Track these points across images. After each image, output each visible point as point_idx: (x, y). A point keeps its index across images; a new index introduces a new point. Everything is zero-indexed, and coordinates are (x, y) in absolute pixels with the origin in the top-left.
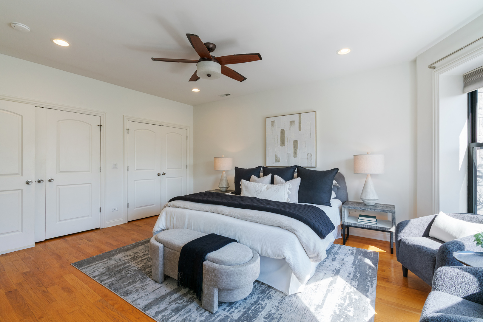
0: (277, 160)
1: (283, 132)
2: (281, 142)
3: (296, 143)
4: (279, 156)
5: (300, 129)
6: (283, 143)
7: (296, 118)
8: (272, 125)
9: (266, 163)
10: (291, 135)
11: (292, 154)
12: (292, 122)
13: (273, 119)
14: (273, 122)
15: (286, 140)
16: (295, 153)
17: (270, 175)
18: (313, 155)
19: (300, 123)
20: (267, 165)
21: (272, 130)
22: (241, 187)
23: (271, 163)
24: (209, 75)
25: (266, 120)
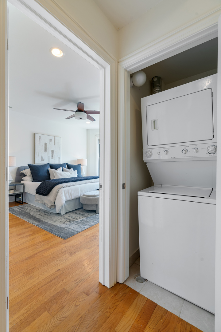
0: (42, 160)
1: (46, 144)
3: (53, 151)
4: (43, 158)
5: (55, 145)
6: (46, 150)
7: (53, 138)
8: (39, 139)
9: (34, 162)
10: (50, 147)
11: (51, 157)
12: (51, 140)
13: (40, 135)
14: (40, 137)
15: (47, 149)
16: (52, 156)
17: (61, 167)
18: (60, 158)
19: (55, 141)
20: (36, 163)
21: (39, 142)
22: (54, 175)
23: (38, 162)
24: (81, 118)
25: (34, 134)
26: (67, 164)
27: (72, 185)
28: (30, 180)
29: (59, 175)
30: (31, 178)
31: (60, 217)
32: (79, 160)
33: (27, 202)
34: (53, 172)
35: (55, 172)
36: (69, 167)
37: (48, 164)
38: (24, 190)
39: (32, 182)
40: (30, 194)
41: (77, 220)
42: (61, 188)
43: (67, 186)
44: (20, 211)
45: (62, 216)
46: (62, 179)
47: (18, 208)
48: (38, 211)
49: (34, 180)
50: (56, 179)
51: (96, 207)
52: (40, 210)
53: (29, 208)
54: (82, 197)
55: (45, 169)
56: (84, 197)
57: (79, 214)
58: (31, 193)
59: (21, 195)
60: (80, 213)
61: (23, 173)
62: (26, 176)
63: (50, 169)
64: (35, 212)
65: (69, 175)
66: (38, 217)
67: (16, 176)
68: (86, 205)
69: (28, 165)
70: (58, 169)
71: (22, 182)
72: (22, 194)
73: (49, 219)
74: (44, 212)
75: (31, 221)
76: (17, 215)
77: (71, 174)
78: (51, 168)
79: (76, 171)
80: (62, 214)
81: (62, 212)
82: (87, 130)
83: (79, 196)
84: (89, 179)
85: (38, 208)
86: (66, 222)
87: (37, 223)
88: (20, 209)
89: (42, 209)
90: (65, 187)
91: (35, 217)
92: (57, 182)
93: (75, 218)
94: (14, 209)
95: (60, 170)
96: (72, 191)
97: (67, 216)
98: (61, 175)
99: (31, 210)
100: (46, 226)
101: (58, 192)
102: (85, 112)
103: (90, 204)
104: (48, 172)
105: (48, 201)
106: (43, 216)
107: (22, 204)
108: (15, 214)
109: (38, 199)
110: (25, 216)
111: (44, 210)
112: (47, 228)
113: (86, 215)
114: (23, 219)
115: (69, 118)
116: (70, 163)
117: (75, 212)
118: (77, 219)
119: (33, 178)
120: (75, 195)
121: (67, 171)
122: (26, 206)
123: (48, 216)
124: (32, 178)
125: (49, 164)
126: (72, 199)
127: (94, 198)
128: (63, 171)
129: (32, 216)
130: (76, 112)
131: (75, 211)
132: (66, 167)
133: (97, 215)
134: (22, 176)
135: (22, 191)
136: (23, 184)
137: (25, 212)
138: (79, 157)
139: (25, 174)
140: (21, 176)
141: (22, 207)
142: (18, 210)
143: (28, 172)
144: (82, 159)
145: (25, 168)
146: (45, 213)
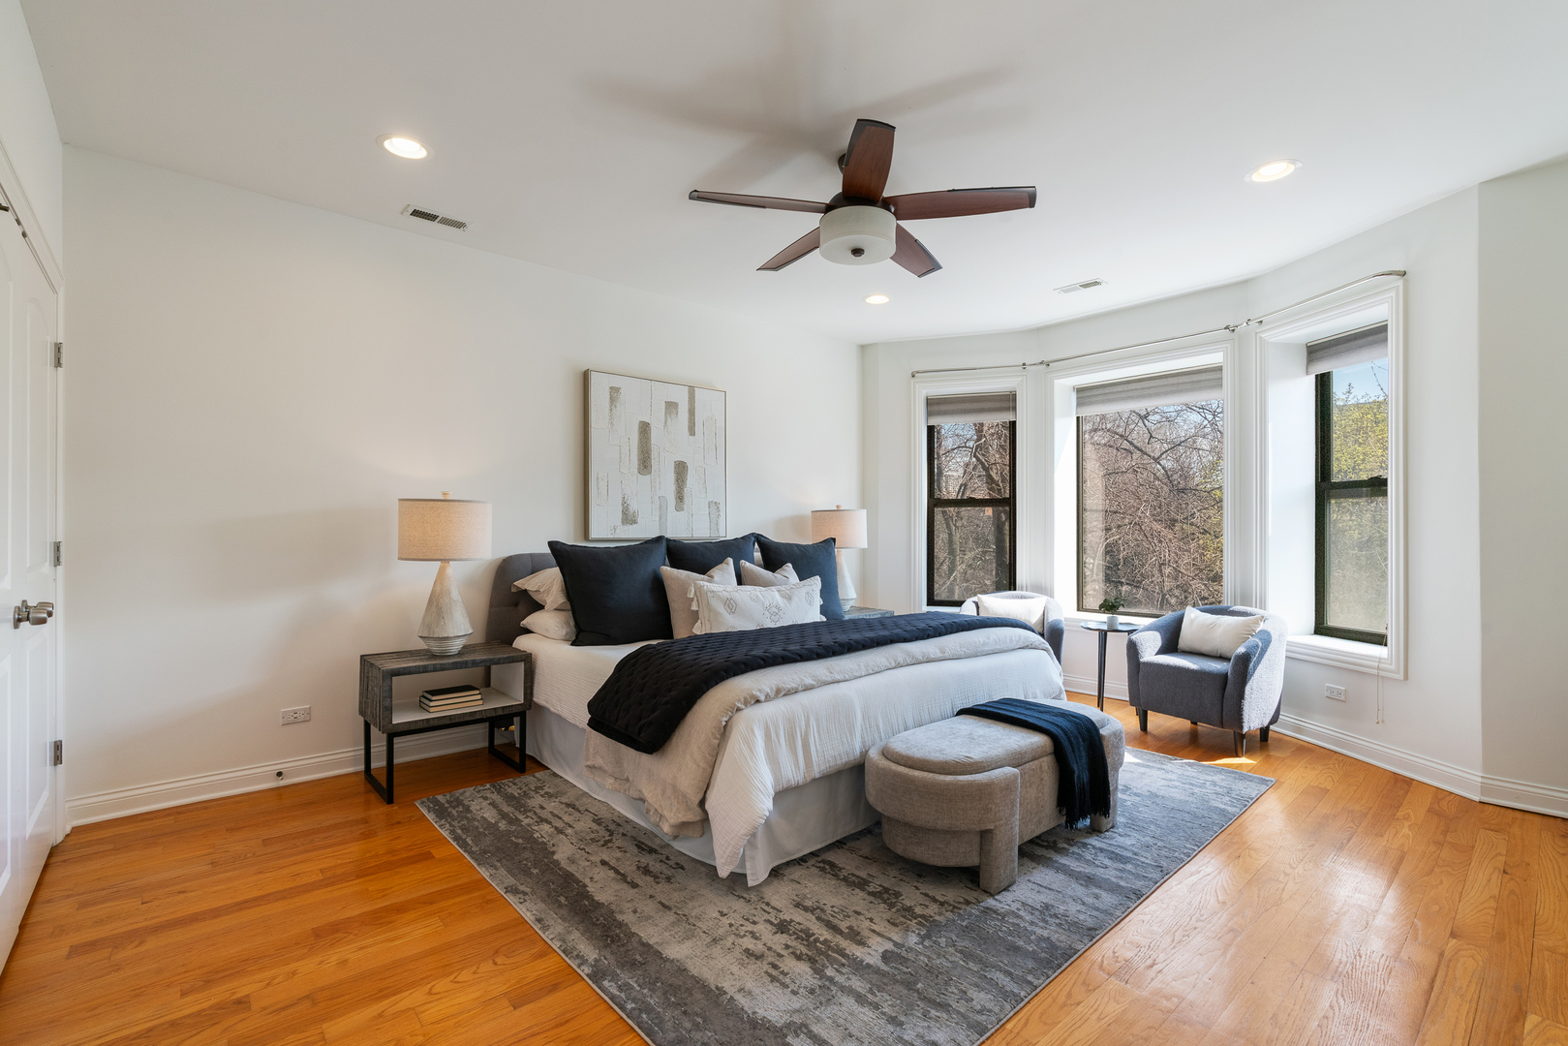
0: (629, 518)
1: (645, 429)
2: (639, 460)
3: (681, 469)
4: (633, 507)
5: (692, 431)
6: (645, 464)
7: (681, 396)
8: (613, 400)
9: (586, 535)
10: (668, 445)
11: (672, 500)
12: (671, 406)
13: (616, 381)
14: (614, 391)
15: (654, 455)
16: (680, 497)
17: (730, 561)
18: (722, 507)
19: (692, 413)
20: (593, 535)
21: (611, 417)
22: (694, 607)
23: (607, 529)
24: (857, 252)
25: (586, 377)
26: (759, 539)
27: (809, 681)
28: (563, 632)
29: (721, 609)
30: (567, 623)
31: (739, 905)
32: (821, 516)
33: (548, 760)
34: (685, 590)
35: (699, 590)
36: (774, 557)
37: (659, 539)
38: (532, 694)
39: (574, 644)
40: (559, 717)
41: (858, 952)
42: (746, 703)
43: (782, 693)
44: (503, 825)
45: (753, 897)
46: (742, 636)
47: (493, 804)
48: (602, 832)
49: (583, 635)
50: (709, 637)
51: (976, 847)
52: (613, 829)
53: (552, 806)
54: (883, 773)
55: (644, 572)
56: (897, 775)
57: (861, 884)
58: (565, 713)
59: (517, 720)
60: (863, 874)
61: (525, 591)
62: (539, 607)
63: (667, 570)
64: (584, 842)
65: (779, 609)
66: (603, 889)
67: (491, 606)
68: (907, 825)
69: (552, 545)
70: (716, 572)
71: (522, 643)
72: (522, 715)
73: (671, 917)
74: (641, 847)
75: (556, 931)
76: (481, 858)
77: (789, 598)
78: (674, 565)
79: (816, 582)
80: (750, 883)
81: (748, 864)
82: (863, 348)
83: (858, 752)
84: (905, 640)
85: (603, 814)
86: (790, 964)
87: (591, 953)
88: (506, 809)
89: (628, 821)
90: (768, 698)
91: (585, 895)
92: (720, 659)
93: (843, 926)
94: (468, 809)
95: (724, 575)
96: (813, 722)
97: (780, 896)
98: (731, 605)
99: (559, 824)
100: (651, 985)
101: (724, 731)
102: (886, 204)
103: (943, 823)
104: (658, 586)
105: (664, 792)
106: (634, 885)
107: (521, 769)
108: (470, 853)
109: (599, 762)
110: (526, 872)
111: (635, 826)
112: (661, 1022)
113: (912, 895)
114: (510, 898)
115: (777, 264)
116: (773, 536)
117: (832, 865)
118: (855, 936)
119: (577, 625)
120: (831, 751)
121: (766, 584)
122: (537, 789)
123: (662, 890)
124: (572, 623)
125: (664, 544)
126: (814, 780)
127: (971, 784)
128: (740, 582)
129: (568, 878)
130: (828, 208)
131: (831, 857)
132: (757, 555)
133: (991, 902)
134: (521, 608)
135: (518, 698)
136: (528, 660)
137: (529, 837)
138: (822, 501)
139: (536, 597)
140: (516, 605)
141: (514, 790)
142: (490, 815)
143: (549, 584)
144: (838, 510)
145: (533, 565)
146: (646, 859)
